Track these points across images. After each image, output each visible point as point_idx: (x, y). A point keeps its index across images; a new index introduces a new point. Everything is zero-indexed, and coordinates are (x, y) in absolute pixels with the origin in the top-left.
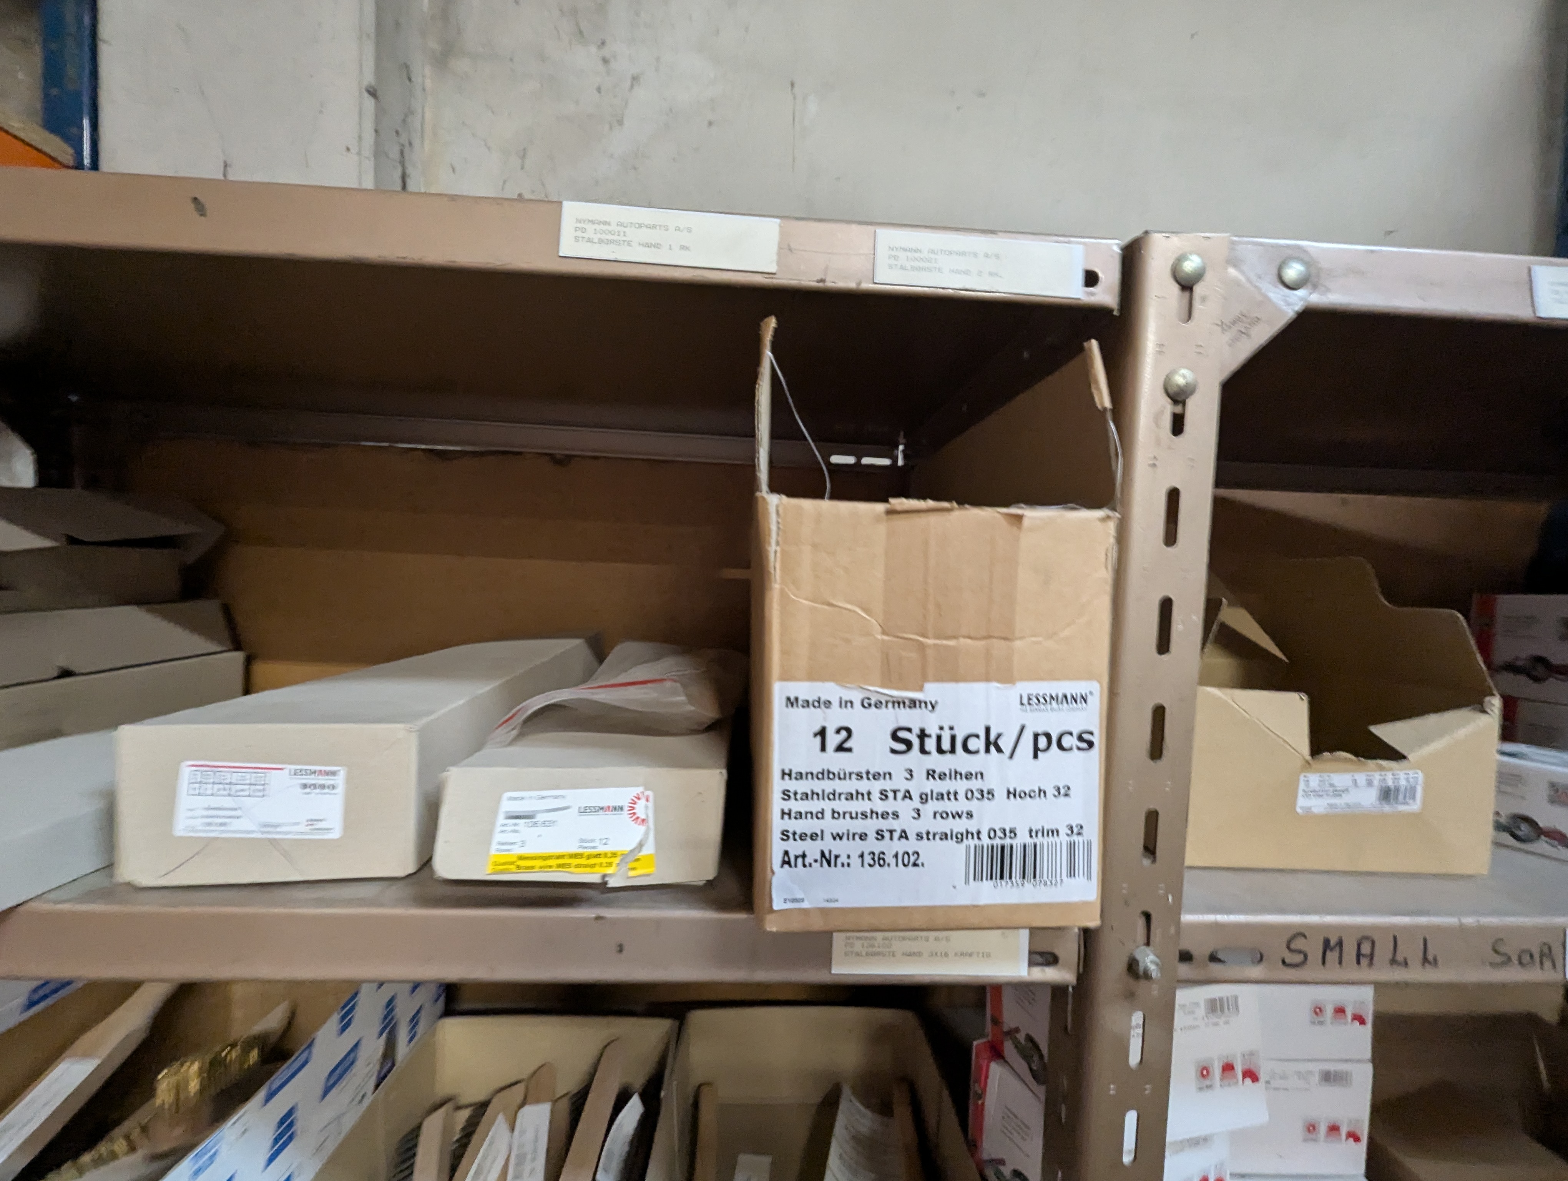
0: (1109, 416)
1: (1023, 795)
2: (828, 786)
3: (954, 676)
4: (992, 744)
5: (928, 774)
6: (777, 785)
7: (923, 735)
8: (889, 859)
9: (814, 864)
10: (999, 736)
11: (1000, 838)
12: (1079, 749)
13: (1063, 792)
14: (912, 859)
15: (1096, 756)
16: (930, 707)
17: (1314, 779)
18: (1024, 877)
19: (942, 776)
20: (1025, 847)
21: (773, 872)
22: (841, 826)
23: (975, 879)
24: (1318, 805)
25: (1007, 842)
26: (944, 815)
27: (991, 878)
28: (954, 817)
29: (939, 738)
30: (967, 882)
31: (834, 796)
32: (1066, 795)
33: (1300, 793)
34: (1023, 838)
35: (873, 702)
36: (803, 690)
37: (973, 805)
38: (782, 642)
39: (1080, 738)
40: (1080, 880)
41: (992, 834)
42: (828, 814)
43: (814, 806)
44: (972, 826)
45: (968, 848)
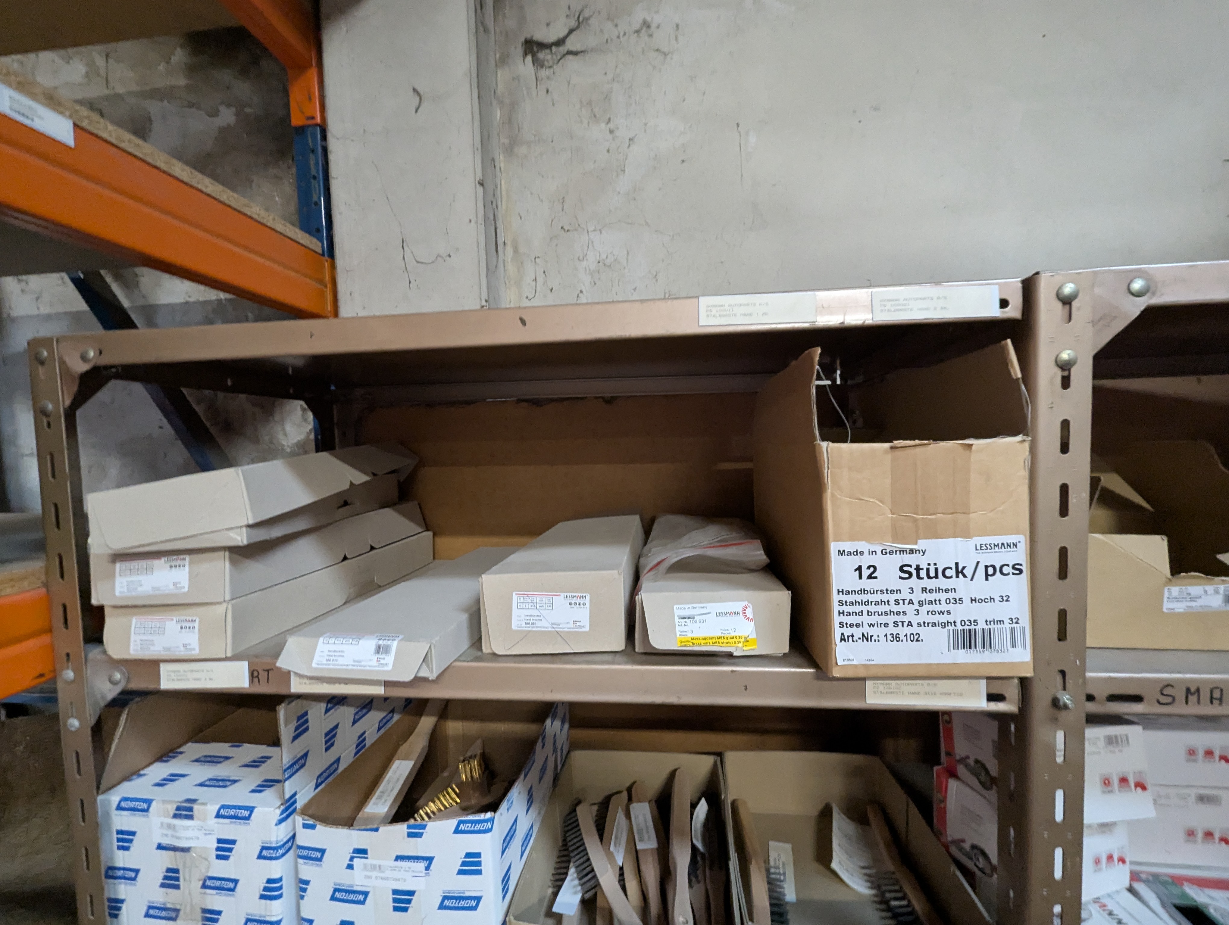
0: (1021, 381)
1: (980, 601)
2: (865, 598)
3: (935, 534)
4: (960, 572)
5: (923, 590)
6: (836, 598)
7: (918, 569)
8: (902, 637)
9: (858, 640)
10: (964, 568)
11: (968, 625)
12: (1013, 574)
13: (1005, 599)
14: (916, 637)
15: (1024, 577)
16: (922, 553)
17: (1175, 590)
18: (984, 648)
19: (931, 591)
20: (983, 629)
21: (836, 645)
22: (874, 619)
23: (954, 649)
24: (1180, 607)
25: (973, 627)
26: (933, 613)
27: (964, 648)
28: (939, 614)
29: (928, 570)
30: (949, 650)
31: (868, 603)
32: (1007, 601)
33: (1165, 599)
34: (981, 625)
35: (888, 551)
36: (848, 546)
37: (951, 607)
38: (833, 520)
39: (1014, 568)
40: (1019, 649)
41: (963, 623)
42: (865, 613)
43: (857, 608)
44: (951, 618)
45: (949, 631)
